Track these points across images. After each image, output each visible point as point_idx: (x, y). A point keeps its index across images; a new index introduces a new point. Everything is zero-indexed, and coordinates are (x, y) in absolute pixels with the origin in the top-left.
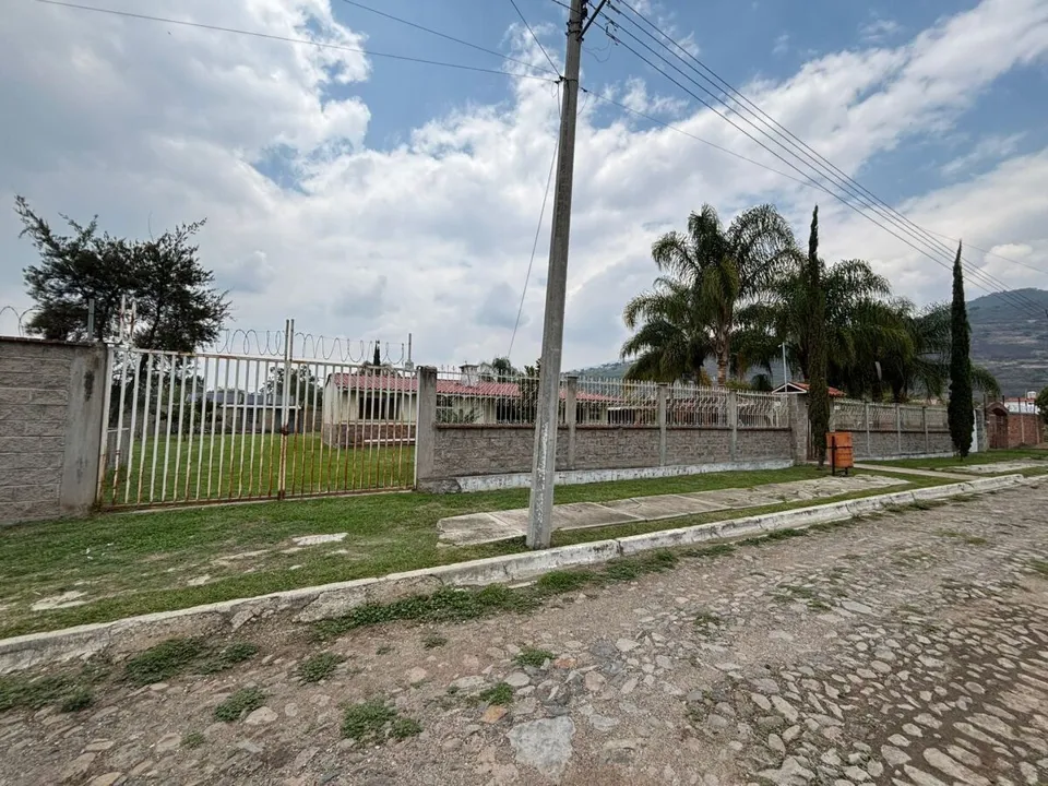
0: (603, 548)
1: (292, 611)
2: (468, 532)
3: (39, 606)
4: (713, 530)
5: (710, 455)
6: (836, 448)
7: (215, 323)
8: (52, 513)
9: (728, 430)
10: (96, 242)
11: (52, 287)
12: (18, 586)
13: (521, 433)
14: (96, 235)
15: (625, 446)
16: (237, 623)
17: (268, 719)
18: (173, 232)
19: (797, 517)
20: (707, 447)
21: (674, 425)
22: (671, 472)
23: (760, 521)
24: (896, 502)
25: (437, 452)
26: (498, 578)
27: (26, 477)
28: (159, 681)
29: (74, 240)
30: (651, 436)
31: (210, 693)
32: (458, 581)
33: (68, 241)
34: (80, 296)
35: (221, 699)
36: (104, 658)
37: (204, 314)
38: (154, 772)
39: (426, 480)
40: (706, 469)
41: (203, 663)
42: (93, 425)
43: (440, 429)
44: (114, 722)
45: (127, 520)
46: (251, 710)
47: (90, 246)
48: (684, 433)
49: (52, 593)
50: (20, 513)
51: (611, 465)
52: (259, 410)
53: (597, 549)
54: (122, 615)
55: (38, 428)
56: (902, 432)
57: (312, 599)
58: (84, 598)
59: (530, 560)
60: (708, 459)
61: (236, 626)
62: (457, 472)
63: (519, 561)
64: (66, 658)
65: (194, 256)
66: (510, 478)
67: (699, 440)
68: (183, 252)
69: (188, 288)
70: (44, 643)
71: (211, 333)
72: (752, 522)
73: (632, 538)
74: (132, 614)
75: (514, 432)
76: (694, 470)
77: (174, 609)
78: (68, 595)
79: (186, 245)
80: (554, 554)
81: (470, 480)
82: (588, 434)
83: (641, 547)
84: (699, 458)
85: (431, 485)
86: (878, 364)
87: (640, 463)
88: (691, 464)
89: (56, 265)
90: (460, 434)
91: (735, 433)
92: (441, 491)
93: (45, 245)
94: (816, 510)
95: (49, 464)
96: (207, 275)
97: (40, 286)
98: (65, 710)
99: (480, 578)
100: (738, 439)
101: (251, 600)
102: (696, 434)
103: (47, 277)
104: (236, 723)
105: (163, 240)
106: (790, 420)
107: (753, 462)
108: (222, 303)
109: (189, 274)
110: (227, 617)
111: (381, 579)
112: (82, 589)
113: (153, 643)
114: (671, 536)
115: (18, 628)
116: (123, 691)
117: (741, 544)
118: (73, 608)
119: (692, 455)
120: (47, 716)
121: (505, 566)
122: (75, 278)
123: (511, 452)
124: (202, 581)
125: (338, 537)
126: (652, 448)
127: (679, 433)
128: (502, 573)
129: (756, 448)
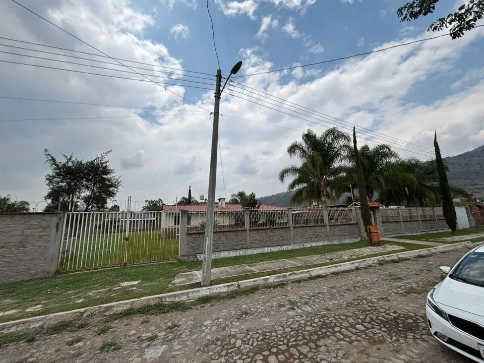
0: (231, 286)
1: (105, 311)
2: (184, 280)
3: (28, 310)
4: (284, 276)
5: (317, 238)
6: (371, 233)
7: (116, 189)
8: (42, 275)
9: (324, 226)
10: (72, 162)
11: (55, 181)
12: (24, 303)
13: (225, 234)
14: (72, 159)
15: (273, 236)
16: (85, 316)
17: (80, 345)
18: (100, 156)
19: (329, 269)
20: (314, 234)
21: (297, 225)
22: (296, 247)
23: (309, 271)
24: (387, 259)
25: (188, 244)
26: (184, 298)
27: (34, 262)
28: (55, 334)
29: (64, 163)
31: (68, 338)
32: (168, 300)
33: (62, 163)
34: (65, 183)
35: (70, 339)
36: (42, 327)
37: (111, 186)
38: (44, 358)
39: (183, 256)
40: (314, 244)
41: (69, 329)
42: (57, 242)
43: (189, 234)
44: (38, 345)
45: (66, 277)
46: (77, 343)
47: (70, 164)
48: (302, 229)
49: (34, 306)
50: (31, 275)
52: (137, 221)
53: (228, 286)
54: (51, 313)
55: (39, 244)
56: (422, 221)
57: (112, 307)
58: (42, 307)
59: (198, 291)
60: (315, 240)
61: (84, 317)
62: (196, 252)
63: (194, 291)
64: (32, 327)
65: (108, 164)
66: (220, 253)
67: (310, 232)
68: (103, 163)
69: (105, 176)
70: (26, 322)
71: (114, 194)
72: (305, 272)
73: (245, 281)
74: (54, 313)
75: (221, 234)
76: (308, 245)
77: (67, 311)
78: (38, 306)
79: (104, 161)
80: (208, 289)
82: (255, 232)
83: (249, 285)
84: (310, 239)
85: (185, 258)
86: (406, 189)
87: (281, 244)
88: (307, 242)
89: (57, 173)
90: (197, 236)
91: (328, 227)
92: (190, 260)
93: (54, 166)
94: (341, 265)
95: (42, 256)
96: (112, 171)
97: (51, 181)
98: (27, 342)
99: (177, 298)
100: (330, 229)
101: (91, 308)
102: (308, 229)
103: (54, 177)
104: (72, 346)
105: (96, 159)
106: (357, 219)
107: (339, 240)
108: (118, 181)
109: (106, 171)
110: (82, 313)
111: (139, 299)
112: (43, 304)
113: (57, 322)
114: (263, 279)
115: (20, 317)
116: (44, 337)
117: (292, 282)
118: (37, 311)
119: (307, 238)
120: (22, 343)
121: (187, 294)
122: (64, 177)
123: (220, 242)
124: (80, 301)
125: (136, 283)
126: (287, 236)
127: (299, 229)
128: (186, 296)
129: (340, 233)
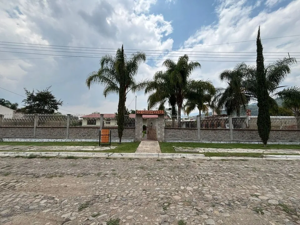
30: (63, 130)
51: (48, 137)
81: (5, 139)
